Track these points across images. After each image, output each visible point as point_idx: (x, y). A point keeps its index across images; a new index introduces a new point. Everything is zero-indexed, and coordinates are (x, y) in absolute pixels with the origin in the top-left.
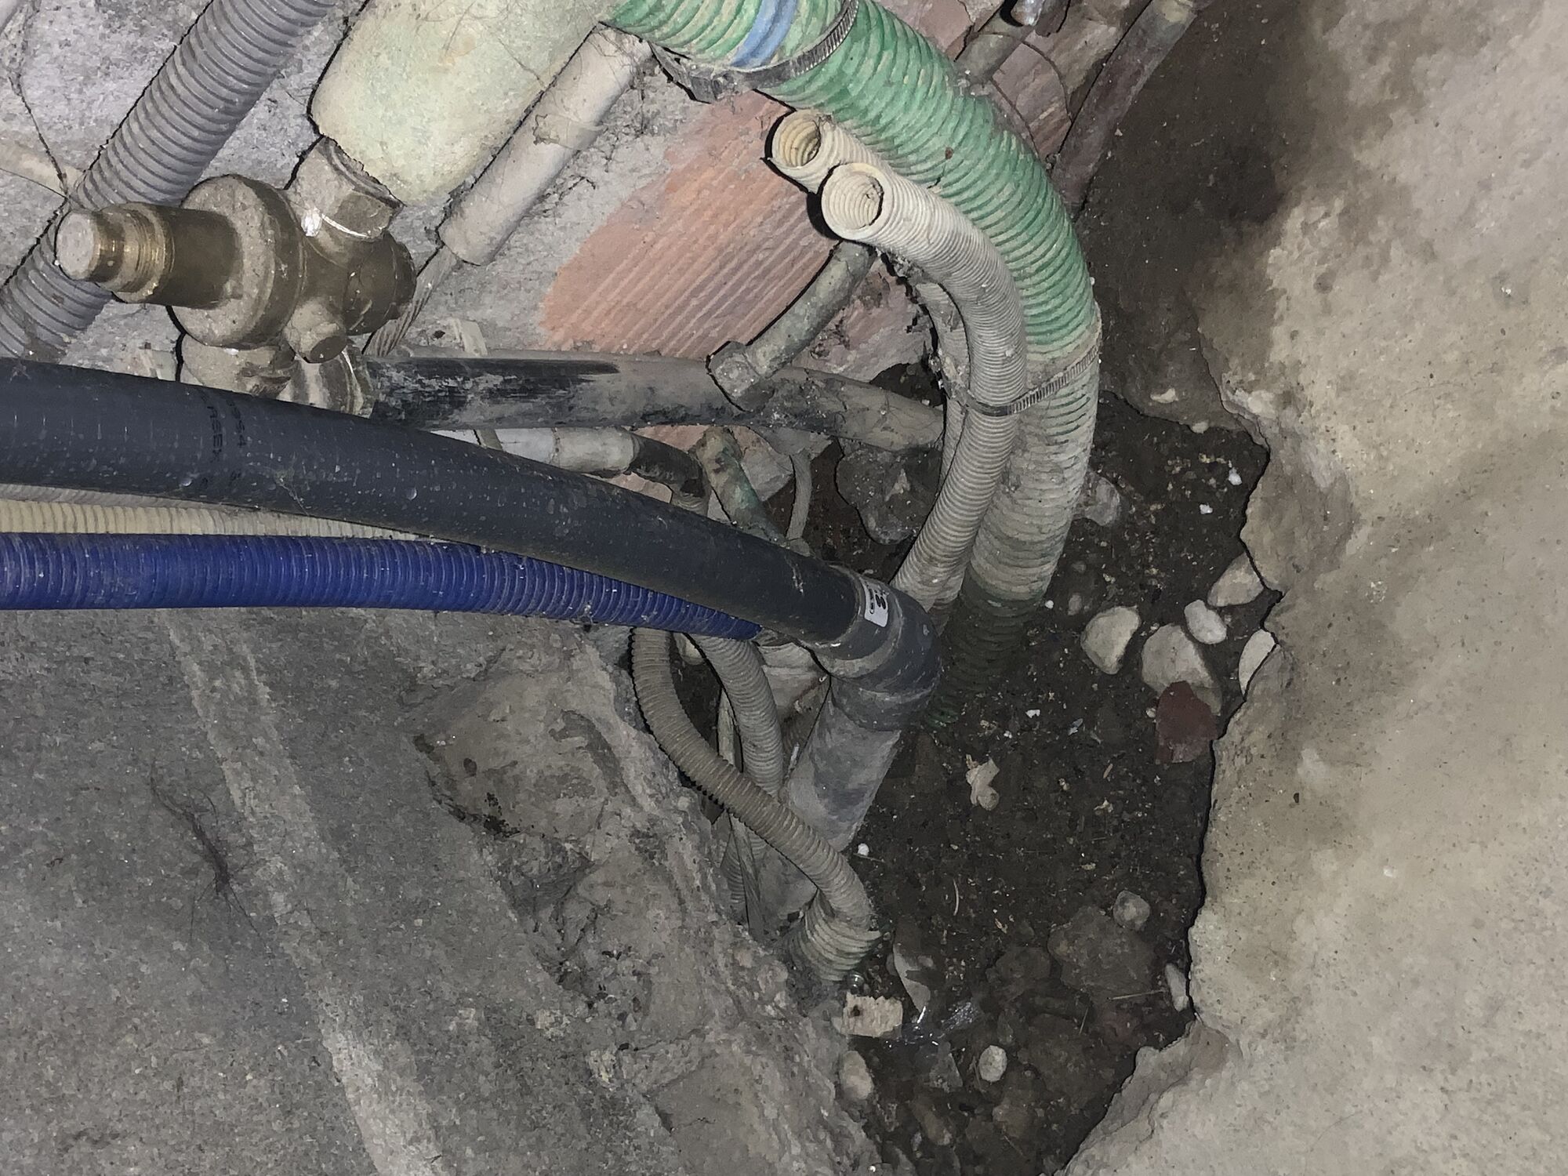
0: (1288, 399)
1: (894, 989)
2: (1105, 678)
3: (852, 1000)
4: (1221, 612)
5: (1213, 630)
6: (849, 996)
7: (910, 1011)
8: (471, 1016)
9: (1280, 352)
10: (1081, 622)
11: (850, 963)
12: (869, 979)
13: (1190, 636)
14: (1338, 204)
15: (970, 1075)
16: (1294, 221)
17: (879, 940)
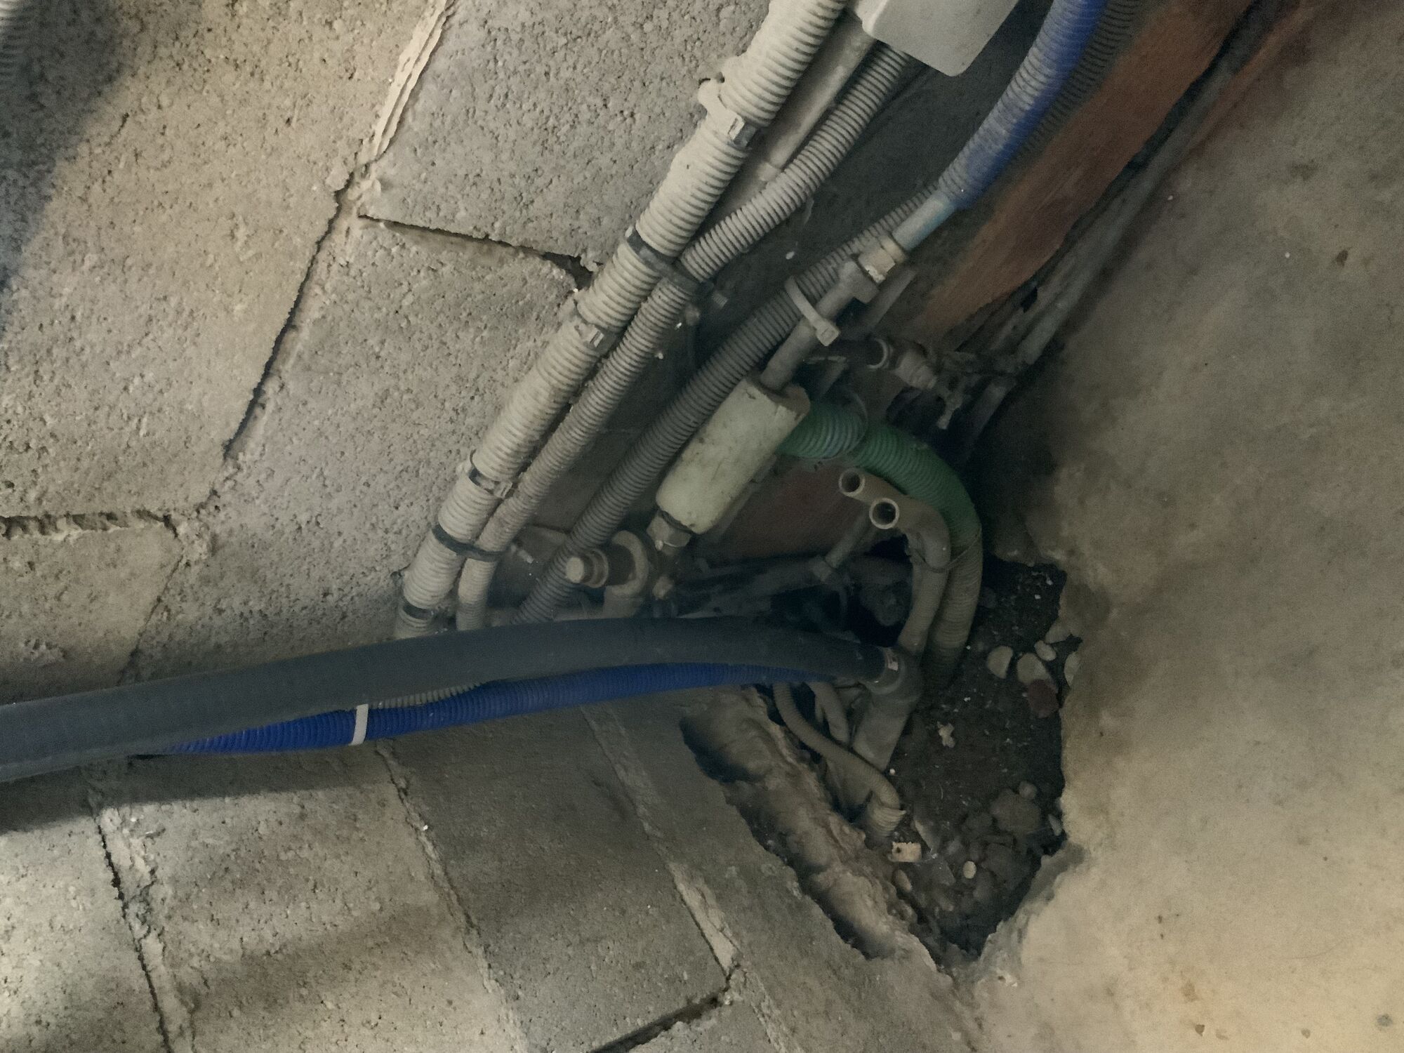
0: (1072, 552)
1: (916, 838)
2: (1000, 681)
3: (896, 845)
4: (1052, 645)
5: (1050, 655)
6: (894, 843)
7: (925, 848)
8: (733, 870)
9: (1065, 533)
10: (985, 656)
11: (893, 827)
12: (903, 834)
13: (1040, 659)
14: (1083, 466)
15: (958, 875)
16: (1063, 473)
17: (906, 815)
